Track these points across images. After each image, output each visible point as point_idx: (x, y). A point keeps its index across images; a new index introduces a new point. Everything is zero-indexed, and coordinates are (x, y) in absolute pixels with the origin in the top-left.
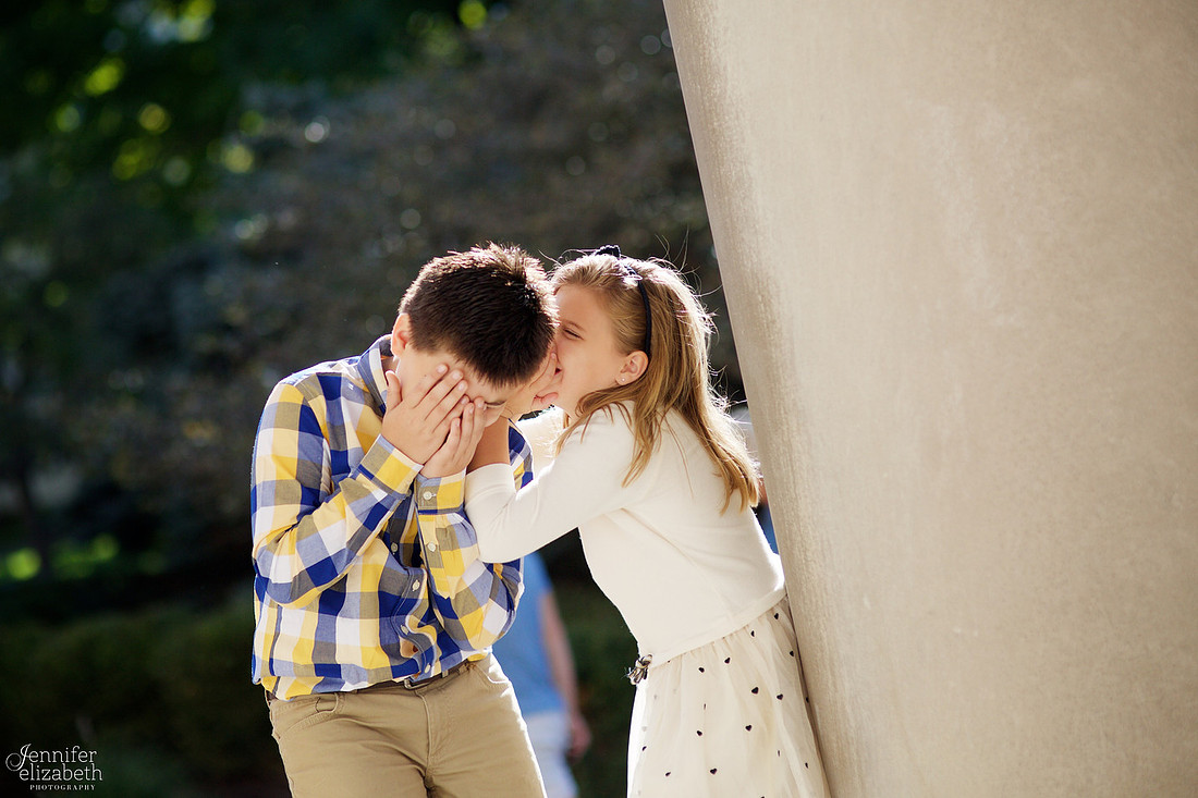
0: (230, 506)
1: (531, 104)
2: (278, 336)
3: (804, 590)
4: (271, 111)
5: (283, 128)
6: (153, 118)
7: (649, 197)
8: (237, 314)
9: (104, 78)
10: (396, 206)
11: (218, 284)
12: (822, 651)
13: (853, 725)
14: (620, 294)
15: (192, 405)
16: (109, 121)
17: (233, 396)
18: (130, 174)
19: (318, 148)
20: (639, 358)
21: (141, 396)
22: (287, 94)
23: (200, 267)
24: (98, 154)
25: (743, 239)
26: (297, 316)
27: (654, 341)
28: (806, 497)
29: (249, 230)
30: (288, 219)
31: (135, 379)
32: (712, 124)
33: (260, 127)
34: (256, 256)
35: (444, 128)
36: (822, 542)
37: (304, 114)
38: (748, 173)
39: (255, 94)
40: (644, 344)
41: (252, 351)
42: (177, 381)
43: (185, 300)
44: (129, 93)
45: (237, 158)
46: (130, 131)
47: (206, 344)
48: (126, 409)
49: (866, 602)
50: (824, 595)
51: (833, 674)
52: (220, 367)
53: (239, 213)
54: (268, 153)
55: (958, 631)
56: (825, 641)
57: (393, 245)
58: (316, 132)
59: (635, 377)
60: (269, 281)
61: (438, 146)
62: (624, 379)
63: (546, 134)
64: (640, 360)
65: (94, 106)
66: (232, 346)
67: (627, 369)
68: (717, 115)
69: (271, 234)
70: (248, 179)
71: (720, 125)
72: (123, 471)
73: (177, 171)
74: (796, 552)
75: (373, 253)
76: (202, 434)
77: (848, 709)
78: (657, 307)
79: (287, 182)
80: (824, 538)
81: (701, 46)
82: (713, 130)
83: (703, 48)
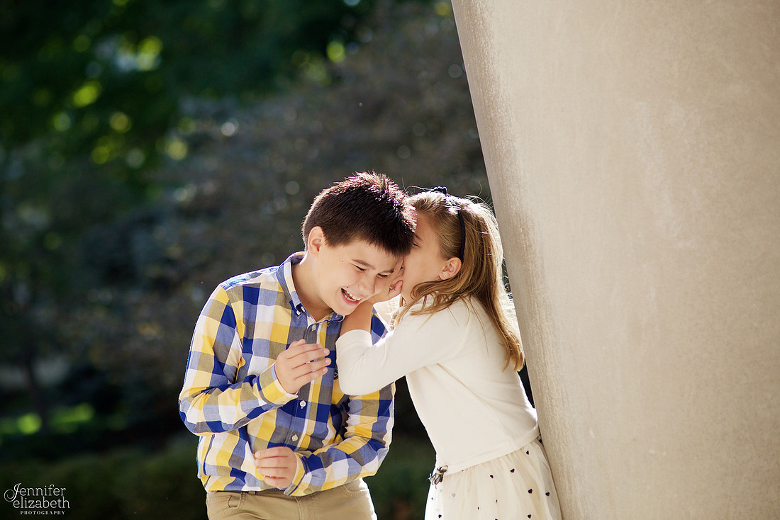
0: (169, 380)
1: (374, 110)
2: (203, 267)
3: (550, 426)
4: (198, 115)
5: (207, 127)
6: (120, 122)
8: (175, 251)
9: (86, 95)
10: (283, 179)
11: (162, 233)
12: (562, 466)
14: (445, 218)
15: (144, 312)
16: (90, 124)
17: (172, 306)
18: (104, 160)
19: (231, 140)
20: (456, 262)
21: (111, 307)
22: (209, 104)
23: (150, 221)
24: (82, 146)
25: (510, 191)
27: (466, 251)
28: (551, 363)
29: (184, 195)
30: (210, 187)
31: (106, 295)
32: (490, 115)
33: (192, 127)
34: (188, 213)
35: (316, 126)
36: (562, 392)
37: (221, 117)
38: (513, 147)
39: (188, 104)
40: (459, 253)
41: (185, 277)
42: (134, 296)
43: (140, 244)
44: (103, 104)
45: (176, 149)
46: (104, 130)
47: (154, 271)
48: (100, 315)
49: (592, 433)
50: (564, 429)
51: (569, 481)
52: (164, 287)
53: (177, 184)
54: (197, 144)
55: (652, 452)
56: (564, 459)
57: (281, 205)
58: (229, 129)
59: (452, 275)
60: (197, 230)
61: (312, 139)
62: (445, 276)
63: (384, 130)
64: (456, 263)
65: (79, 114)
66: (172, 273)
67: (447, 269)
68: (493, 108)
69: (199, 198)
70: (183, 163)
71: (495, 116)
72: (97, 358)
73: (136, 158)
74: (545, 400)
75: (267, 210)
76: (150, 331)
77: (579, 504)
78: (469, 228)
79: (210, 163)
80: (564, 390)
81: (483, 63)
82: (491, 119)
83: (485, 65)
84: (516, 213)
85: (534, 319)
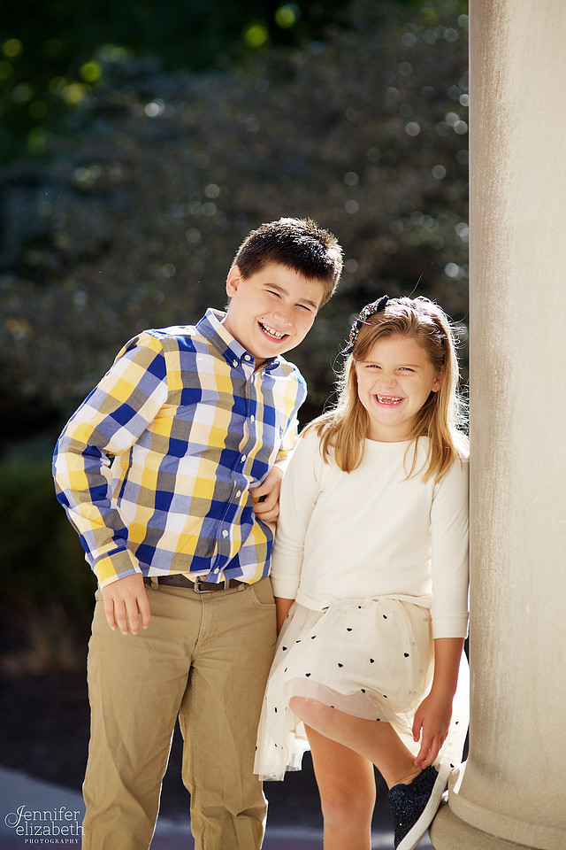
7: (404, 215)
12: (487, 636)
13: (499, 694)
19: (153, 121)
25: (492, 327)
26: (106, 247)
28: (499, 523)
29: (85, 176)
32: (487, 238)
36: (504, 557)
38: (506, 280)
50: (498, 597)
51: (492, 654)
56: (491, 629)
57: (195, 209)
58: (154, 109)
63: (333, 149)
68: (493, 233)
71: (493, 241)
74: (483, 560)
77: (498, 681)
80: (507, 555)
81: (491, 181)
82: (487, 243)
83: (493, 182)
84: (494, 352)
85: (490, 471)
